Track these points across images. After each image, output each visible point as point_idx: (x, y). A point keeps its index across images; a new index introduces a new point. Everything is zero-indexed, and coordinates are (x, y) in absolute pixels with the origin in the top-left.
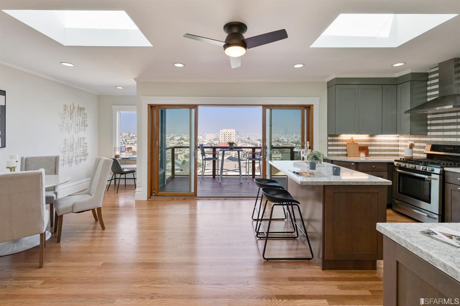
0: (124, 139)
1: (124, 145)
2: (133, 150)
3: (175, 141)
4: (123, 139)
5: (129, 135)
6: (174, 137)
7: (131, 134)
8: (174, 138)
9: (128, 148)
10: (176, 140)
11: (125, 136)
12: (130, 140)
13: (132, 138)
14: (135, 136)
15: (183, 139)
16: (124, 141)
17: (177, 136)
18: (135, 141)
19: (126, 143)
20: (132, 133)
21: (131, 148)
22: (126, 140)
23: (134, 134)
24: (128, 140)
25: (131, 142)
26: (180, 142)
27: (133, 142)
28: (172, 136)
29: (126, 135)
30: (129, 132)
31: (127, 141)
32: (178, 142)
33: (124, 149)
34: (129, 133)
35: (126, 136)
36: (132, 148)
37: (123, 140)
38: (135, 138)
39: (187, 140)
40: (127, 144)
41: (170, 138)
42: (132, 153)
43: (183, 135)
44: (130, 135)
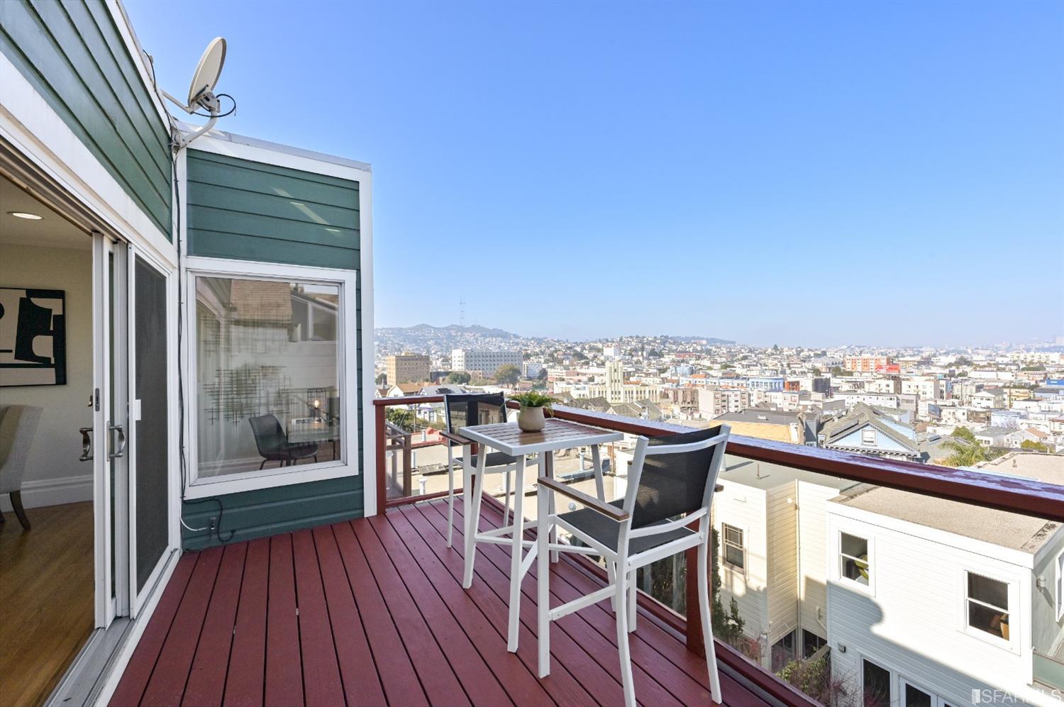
0: (785, 364)
1: (781, 376)
2: (802, 389)
3: (933, 369)
4: (783, 363)
5: (798, 354)
6: (934, 356)
7: (802, 351)
8: (933, 359)
9: (790, 383)
10: (941, 367)
11: (788, 357)
12: (799, 366)
13: (804, 361)
14: (812, 354)
15: (969, 363)
16: (785, 366)
17: (947, 354)
18: (810, 367)
19: (788, 371)
20: (806, 350)
21: (798, 383)
22: (789, 365)
23: (809, 350)
24: (797, 364)
25: (800, 370)
26: (957, 373)
27: (806, 370)
28: (925, 355)
29: (791, 353)
30: (799, 347)
31: (791, 366)
32: (947, 371)
33: (781, 385)
34: (799, 349)
35: (790, 356)
36: (801, 384)
37: (782, 365)
38: (812, 359)
39: (985, 366)
40: (791, 374)
41: (918, 358)
42: (797, 395)
43: (970, 351)
44: (802, 354)
